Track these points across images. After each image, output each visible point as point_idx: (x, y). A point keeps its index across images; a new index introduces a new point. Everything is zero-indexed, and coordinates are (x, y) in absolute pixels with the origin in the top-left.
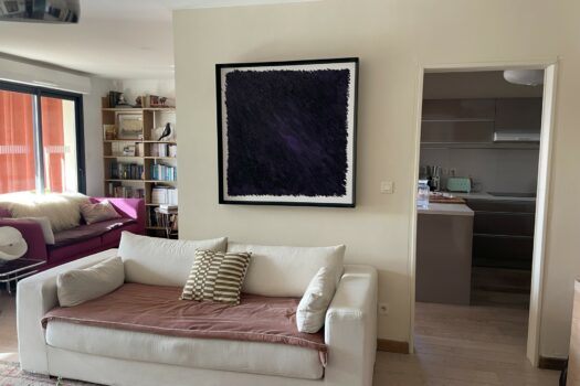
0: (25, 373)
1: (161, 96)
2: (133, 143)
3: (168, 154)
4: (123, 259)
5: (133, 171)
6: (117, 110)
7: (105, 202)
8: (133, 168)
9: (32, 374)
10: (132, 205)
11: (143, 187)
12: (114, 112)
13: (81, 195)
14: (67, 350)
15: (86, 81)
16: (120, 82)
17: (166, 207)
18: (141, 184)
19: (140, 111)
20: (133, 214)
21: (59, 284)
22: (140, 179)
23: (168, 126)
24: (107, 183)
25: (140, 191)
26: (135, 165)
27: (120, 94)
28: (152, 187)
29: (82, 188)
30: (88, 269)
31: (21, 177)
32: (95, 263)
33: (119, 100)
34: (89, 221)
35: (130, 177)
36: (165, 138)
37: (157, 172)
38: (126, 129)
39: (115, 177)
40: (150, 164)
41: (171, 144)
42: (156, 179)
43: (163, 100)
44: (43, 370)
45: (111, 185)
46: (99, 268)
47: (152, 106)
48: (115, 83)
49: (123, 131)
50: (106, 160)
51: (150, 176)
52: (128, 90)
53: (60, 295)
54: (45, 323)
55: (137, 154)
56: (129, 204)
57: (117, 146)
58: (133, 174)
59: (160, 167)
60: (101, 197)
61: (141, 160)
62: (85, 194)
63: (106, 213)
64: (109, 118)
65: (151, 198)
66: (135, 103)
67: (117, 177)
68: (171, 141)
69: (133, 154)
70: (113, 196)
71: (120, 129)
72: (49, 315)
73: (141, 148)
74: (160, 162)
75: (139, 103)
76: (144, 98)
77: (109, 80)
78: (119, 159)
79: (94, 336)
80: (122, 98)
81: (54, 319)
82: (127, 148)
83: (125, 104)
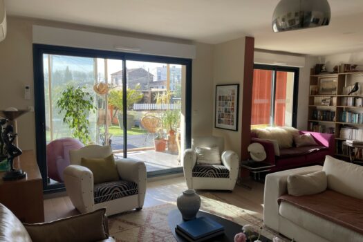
0: (266, 226)
1: (352, 64)
2: (329, 97)
3: (354, 104)
4: (327, 173)
5: (327, 115)
6: (319, 76)
7: (308, 134)
8: (328, 114)
9: (269, 229)
10: (325, 138)
11: (334, 126)
12: (317, 77)
13: (293, 129)
14: (291, 221)
15: (302, 60)
16: (323, 57)
17: (352, 142)
18: (333, 124)
19: (336, 75)
20: (326, 143)
21: (288, 181)
22: (332, 120)
23: (357, 85)
24: (309, 123)
25: (332, 129)
26: (328, 111)
27: (322, 65)
28: (341, 127)
29: (294, 124)
30: (305, 176)
31: (261, 116)
32: (310, 173)
33: (322, 69)
34: (298, 145)
35: (325, 119)
36: (353, 93)
37: (345, 117)
38: (325, 87)
39: (315, 118)
40: (340, 111)
41: (358, 98)
42: (345, 121)
43: (354, 67)
44: (276, 228)
45: (312, 124)
46: (311, 176)
47: (345, 72)
48: (320, 59)
49: (323, 89)
50: (310, 108)
51: (339, 119)
52: (329, 62)
53: (289, 188)
54: (279, 202)
55: (331, 104)
56: (323, 136)
57: (318, 99)
58: (327, 117)
59: (348, 113)
60: (305, 131)
61: (334, 108)
62: (296, 128)
63: (308, 141)
64: (314, 81)
65: (339, 134)
66: (332, 70)
67: (316, 119)
68: (358, 95)
69: (328, 104)
70: (313, 131)
71: (321, 88)
72: (282, 198)
73: (335, 100)
74: (348, 110)
75: (336, 70)
76: (340, 66)
77: (316, 57)
78: (318, 107)
79: (308, 218)
80: (324, 68)
81: (285, 201)
82: (324, 101)
83: (326, 72)
